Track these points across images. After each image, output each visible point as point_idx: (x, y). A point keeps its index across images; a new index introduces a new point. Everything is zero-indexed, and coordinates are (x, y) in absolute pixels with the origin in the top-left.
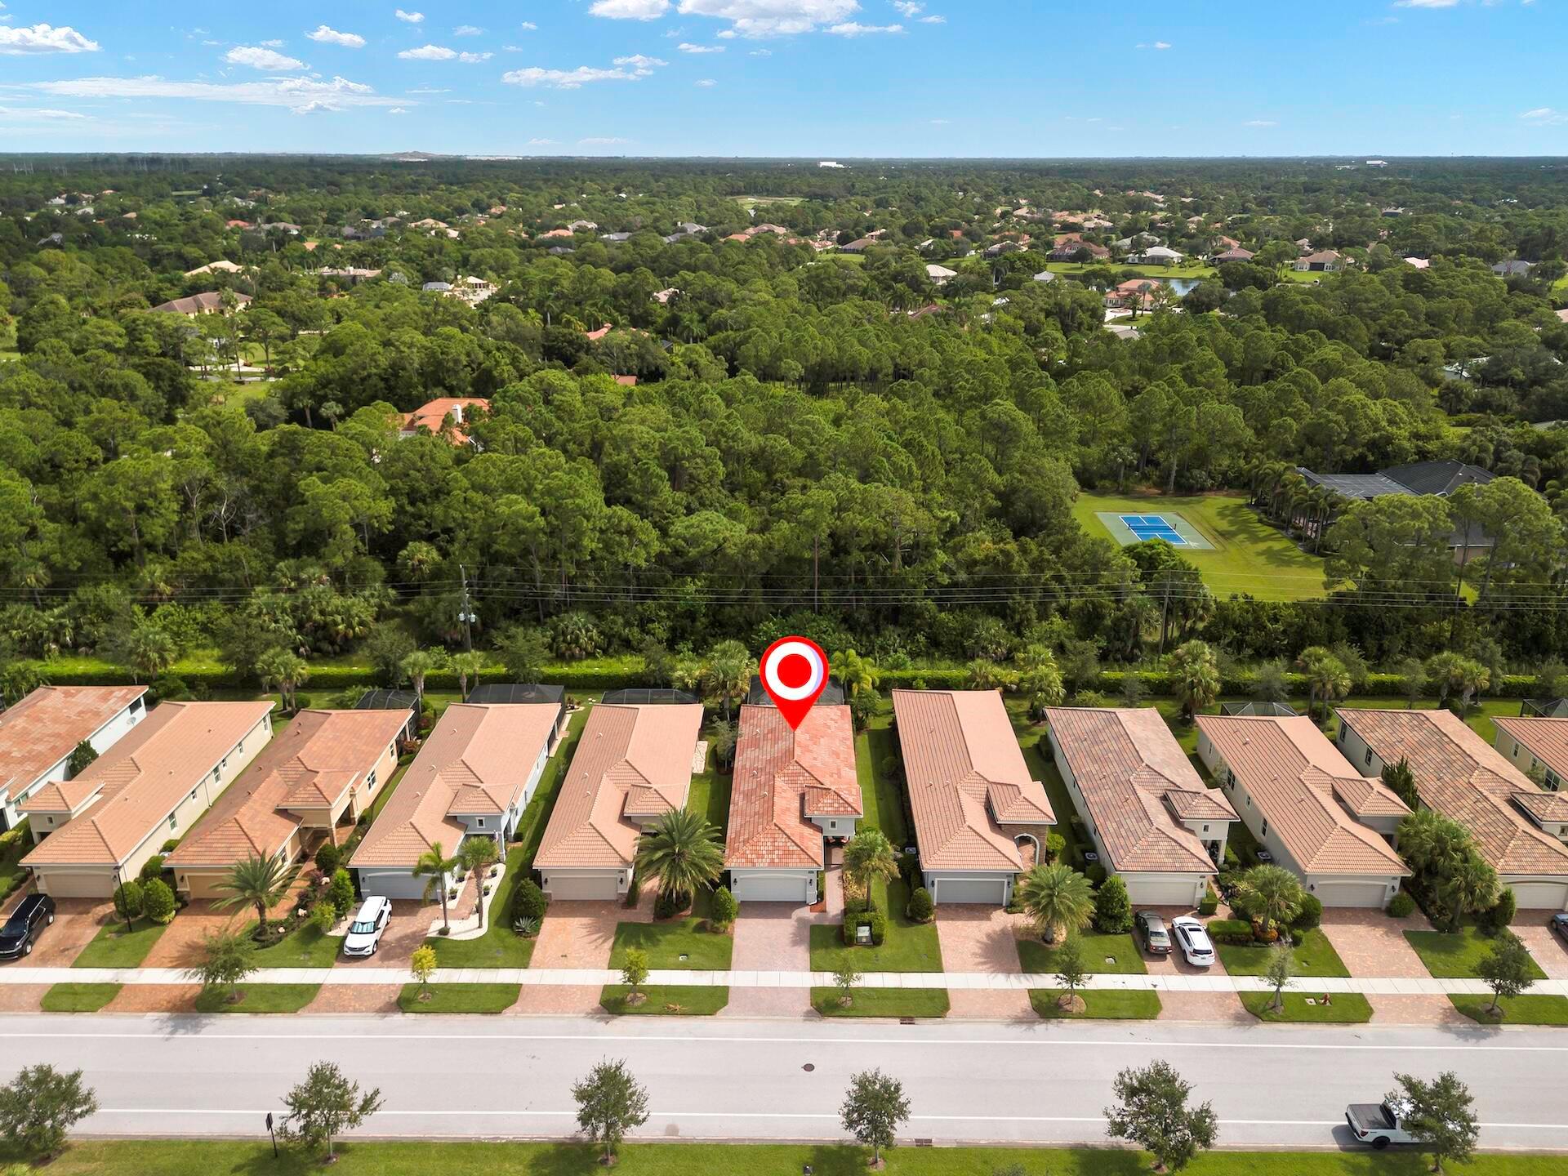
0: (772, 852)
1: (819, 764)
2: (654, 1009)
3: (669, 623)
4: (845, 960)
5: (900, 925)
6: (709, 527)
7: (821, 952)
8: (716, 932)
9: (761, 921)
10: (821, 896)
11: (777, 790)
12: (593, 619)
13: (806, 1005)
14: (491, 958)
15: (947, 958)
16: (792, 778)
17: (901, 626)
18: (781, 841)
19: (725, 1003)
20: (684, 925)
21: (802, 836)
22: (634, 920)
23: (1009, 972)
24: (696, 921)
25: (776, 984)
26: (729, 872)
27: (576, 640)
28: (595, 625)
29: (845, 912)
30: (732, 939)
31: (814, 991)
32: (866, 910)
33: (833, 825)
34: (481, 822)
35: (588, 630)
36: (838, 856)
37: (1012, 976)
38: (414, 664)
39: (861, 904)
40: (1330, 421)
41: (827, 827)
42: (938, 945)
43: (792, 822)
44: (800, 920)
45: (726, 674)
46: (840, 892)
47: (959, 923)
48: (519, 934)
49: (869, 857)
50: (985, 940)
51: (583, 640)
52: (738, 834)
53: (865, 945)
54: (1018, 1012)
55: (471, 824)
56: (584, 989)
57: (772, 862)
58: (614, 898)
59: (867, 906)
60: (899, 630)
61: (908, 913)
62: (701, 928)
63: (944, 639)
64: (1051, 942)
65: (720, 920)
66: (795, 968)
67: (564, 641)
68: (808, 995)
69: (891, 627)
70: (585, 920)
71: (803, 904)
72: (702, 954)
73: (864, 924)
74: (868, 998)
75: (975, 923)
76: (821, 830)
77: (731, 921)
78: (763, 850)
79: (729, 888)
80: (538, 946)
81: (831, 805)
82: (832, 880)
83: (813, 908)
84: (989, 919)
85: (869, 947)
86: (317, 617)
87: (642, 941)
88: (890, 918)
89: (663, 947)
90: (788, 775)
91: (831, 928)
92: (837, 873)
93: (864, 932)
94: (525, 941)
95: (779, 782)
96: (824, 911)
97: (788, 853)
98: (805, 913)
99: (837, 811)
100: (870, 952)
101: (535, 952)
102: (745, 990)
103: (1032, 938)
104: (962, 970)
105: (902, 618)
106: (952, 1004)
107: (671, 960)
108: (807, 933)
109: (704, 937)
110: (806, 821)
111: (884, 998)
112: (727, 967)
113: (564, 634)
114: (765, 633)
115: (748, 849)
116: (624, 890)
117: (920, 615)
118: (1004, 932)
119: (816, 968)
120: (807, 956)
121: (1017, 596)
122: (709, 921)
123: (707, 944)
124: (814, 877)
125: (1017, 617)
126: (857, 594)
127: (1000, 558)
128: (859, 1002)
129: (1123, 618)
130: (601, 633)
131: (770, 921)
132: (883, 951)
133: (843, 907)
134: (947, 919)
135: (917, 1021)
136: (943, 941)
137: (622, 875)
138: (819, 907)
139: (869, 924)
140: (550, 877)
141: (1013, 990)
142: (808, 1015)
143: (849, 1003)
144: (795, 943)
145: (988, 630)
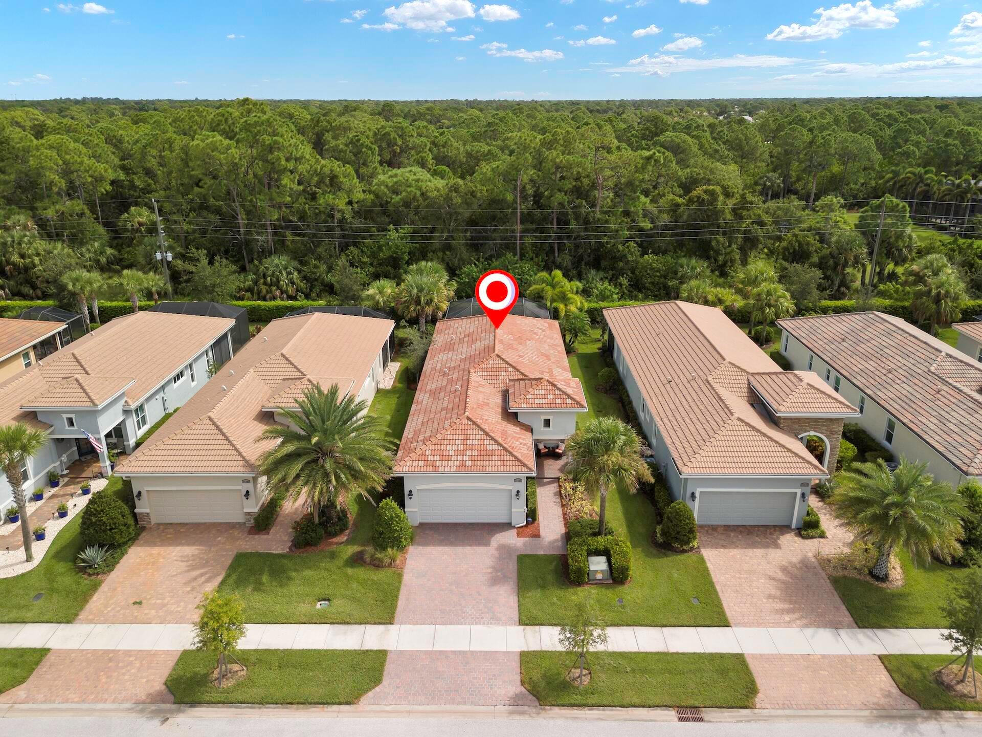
0: (463, 453)
1: (526, 362)
2: (256, 692)
3: (372, 269)
4: (580, 608)
5: (648, 555)
6: (412, 177)
7: (537, 594)
8: (377, 565)
9: (447, 549)
10: (532, 515)
11: (472, 384)
12: (295, 264)
13: (512, 685)
14: (19, 607)
15: (730, 604)
16: (493, 374)
17: (604, 270)
18: (476, 438)
19: (377, 681)
20: (333, 556)
21: (504, 433)
22: (261, 550)
23: (836, 626)
24: (352, 550)
25: (465, 648)
26: (401, 480)
27: (277, 284)
28: (296, 269)
29: (568, 537)
30: (400, 576)
31: (527, 658)
32: (598, 534)
33: (547, 423)
34: (71, 422)
35: (289, 273)
36: (552, 468)
37: (843, 633)
38: (77, 280)
39: (590, 525)
40: (950, 145)
41: (538, 425)
42: (712, 584)
43: (492, 418)
44: (502, 548)
45: (421, 290)
46: (558, 511)
47: (735, 552)
48: (83, 570)
49: (607, 449)
50: (780, 575)
51: (284, 281)
52: (417, 433)
53: (600, 584)
54: (877, 697)
55: (57, 423)
56: (147, 657)
57: (463, 465)
58: (240, 519)
59: (599, 528)
60: (601, 274)
61: (660, 539)
62: (357, 560)
63: (647, 281)
64: (885, 578)
65: (384, 549)
66: (496, 620)
67: (265, 284)
68: (515, 664)
69: (593, 272)
70: (189, 550)
71: (508, 526)
72: (353, 599)
73: (598, 553)
74: (617, 670)
75: (758, 552)
76: (531, 430)
77: (402, 548)
78: (451, 450)
79: (402, 505)
80: (104, 588)
81: (544, 397)
82: (546, 497)
83: (521, 532)
84: (777, 546)
85: (607, 586)
86: (15, 258)
87: (265, 578)
88: (634, 546)
89: (294, 588)
90: (487, 370)
91: (548, 559)
92: (553, 488)
93: (598, 565)
94: (86, 581)
95: (475, 377)
96: (537, 536)
97: (486, 454)
98: (510, 538)
99: (552, 404)
100: (610, 595)
101: (95, 598)
102: (413, 656)
103: (853, 574)
104: (759, 623)
105: (604, 263)
106: (760, 682)
107: (304, 608)
108: (513, 566)
109: (361, 573)
110: (511, 417)
111: (644, 671)
112: (387, 618)
113: (265, 276)
114: (468, 275)
115: (428, 449)
116: (253, 507)
117: (623, 257)
118: (805, 565)
119: (527, 620)
120: (513, 601)
121: (721, 238)
122: (370, 549)
123: (363, 583)
124: (522, 487)
125: (721, 258)
126: (559, 238)
127: (705, 197)
128: (603, 679)
129: (832, 255)
130: (305, 278)
131: (460, 550)
132: (630, 592)
133: (563, 530)
134: (716, 546)
135: (709, 714)
136: (719, 577)
137: (250, 487)
138: (529, 530)
139: (606, 553)
140: (144, 489)
141: (853, 657)
142: (516, 702)
143: (586, 680)
144: (495, 580)
145: (693, 268)
